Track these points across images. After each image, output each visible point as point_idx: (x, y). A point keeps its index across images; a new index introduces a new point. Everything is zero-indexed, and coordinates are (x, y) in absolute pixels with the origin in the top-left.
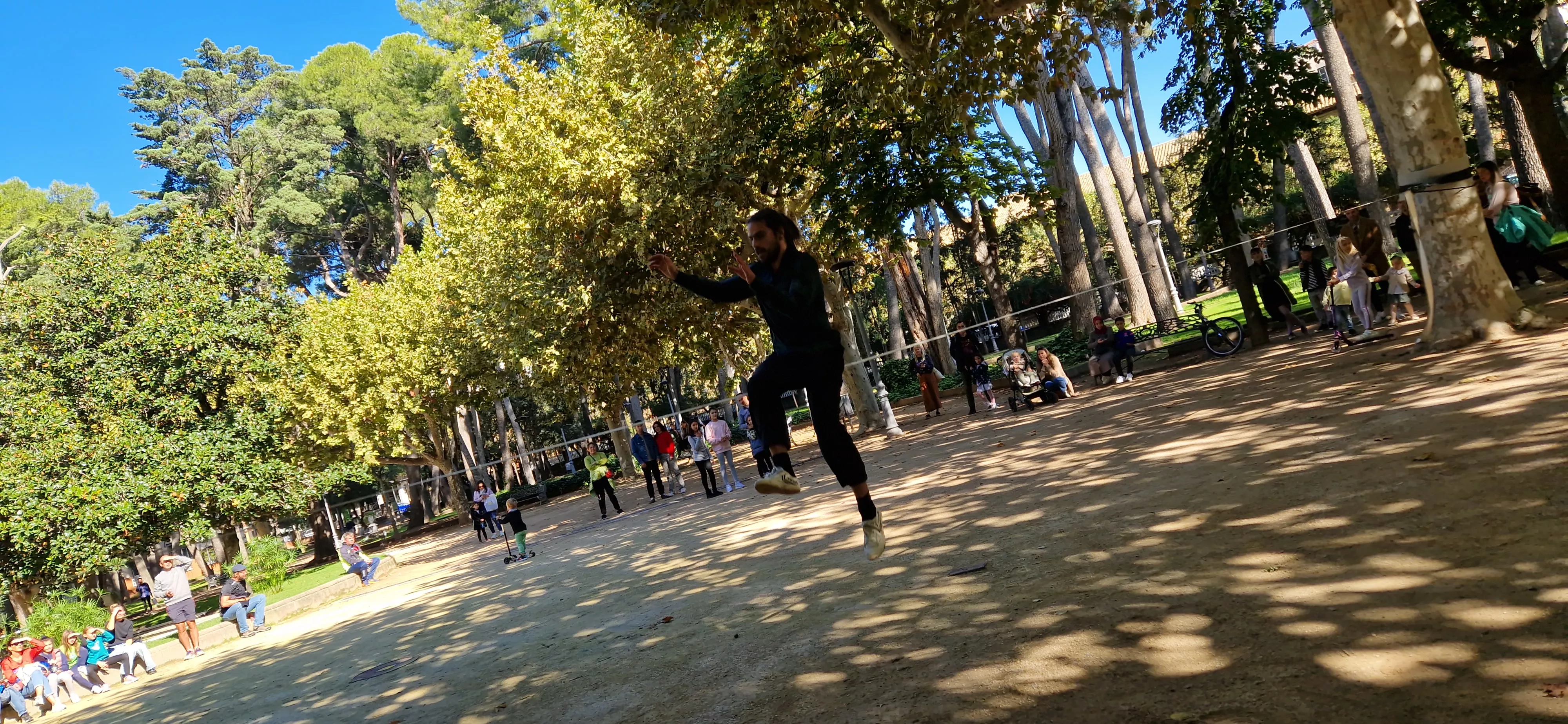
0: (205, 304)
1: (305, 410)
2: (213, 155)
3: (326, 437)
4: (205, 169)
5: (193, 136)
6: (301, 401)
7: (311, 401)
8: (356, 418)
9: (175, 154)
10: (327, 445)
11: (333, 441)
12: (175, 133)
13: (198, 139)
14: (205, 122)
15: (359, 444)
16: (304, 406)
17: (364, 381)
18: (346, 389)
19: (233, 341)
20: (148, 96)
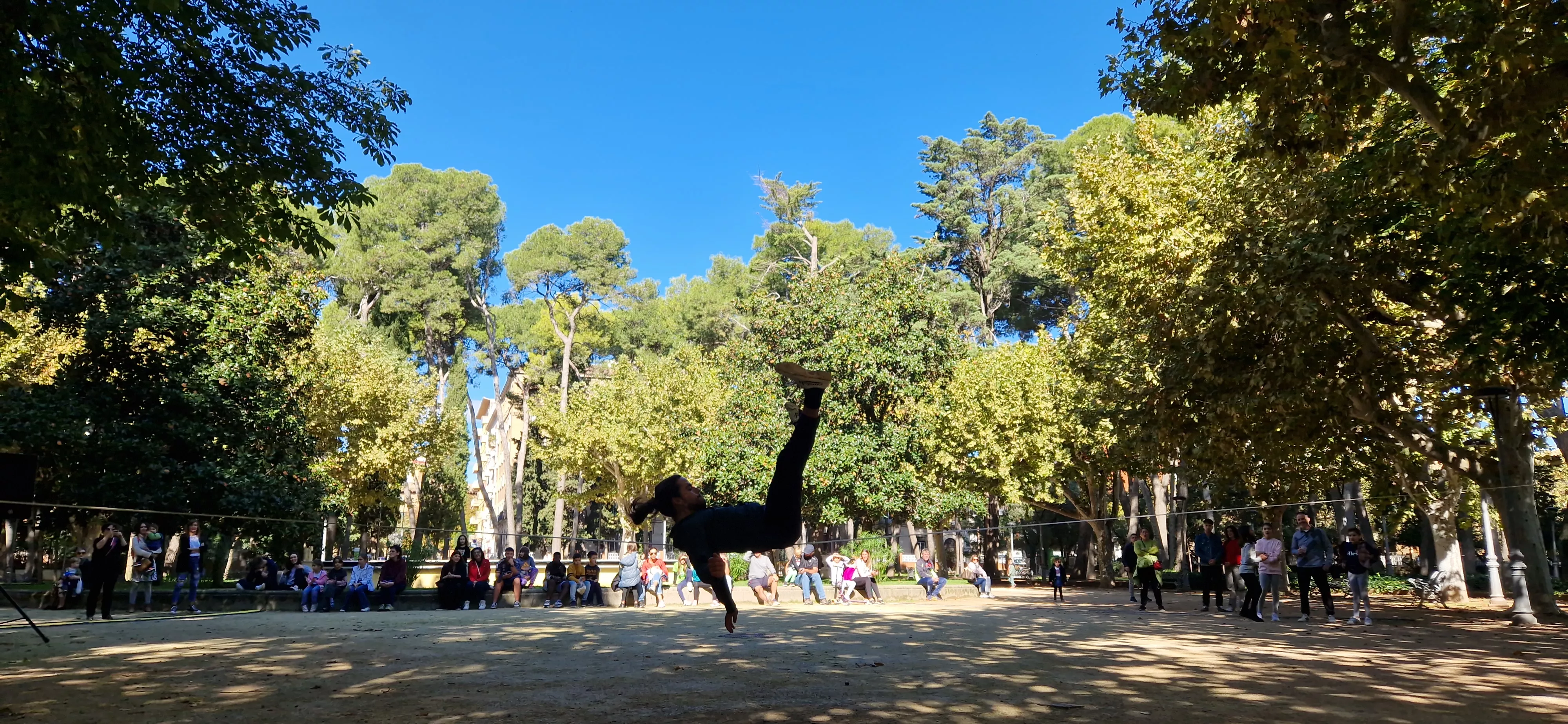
0: (877, 332)
1: (970, 440)
2: (968, 211)
3: (983, 468)
4: (959, 223)
5: (958, 195)
6: (969, 432)
7: (976, 434)
8: (1012, 458)
9: (941, 208)
10: (984, 476)
11: (989, 473)
12: (945, 191)
13: (961, 198)
14: (972, 183)
15: (1009, 481)
16: (971, 436)
17: (1029, 425)
18: (1010, 429)
19: (894, 367)
20: (935, 159)
